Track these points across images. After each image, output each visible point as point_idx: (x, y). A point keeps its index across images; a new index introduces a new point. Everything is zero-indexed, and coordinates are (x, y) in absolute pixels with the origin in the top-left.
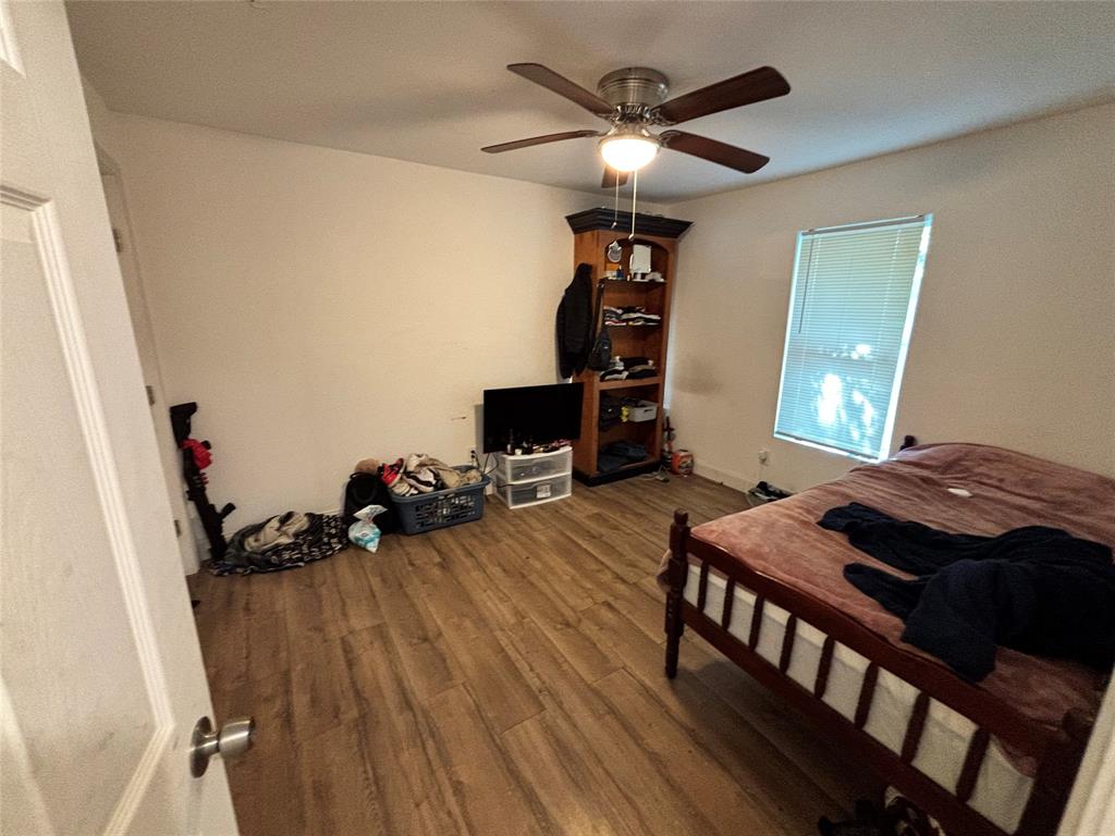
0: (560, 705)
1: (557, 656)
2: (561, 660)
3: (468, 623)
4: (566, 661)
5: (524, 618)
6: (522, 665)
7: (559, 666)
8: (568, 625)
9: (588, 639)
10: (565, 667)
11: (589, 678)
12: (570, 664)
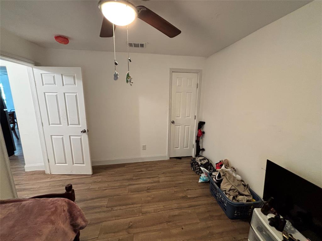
0: (104, 212)
1: (120, 218)
2: (117, 218)
3: (149, 199)
4: (115, 220)
5: (142, 214)
6: (124, 207)
7: (115, 216)
8: (130, 227)
9: (118, 232)
10: (114, 218)
11: (104, 224)
12: (114, 220)
